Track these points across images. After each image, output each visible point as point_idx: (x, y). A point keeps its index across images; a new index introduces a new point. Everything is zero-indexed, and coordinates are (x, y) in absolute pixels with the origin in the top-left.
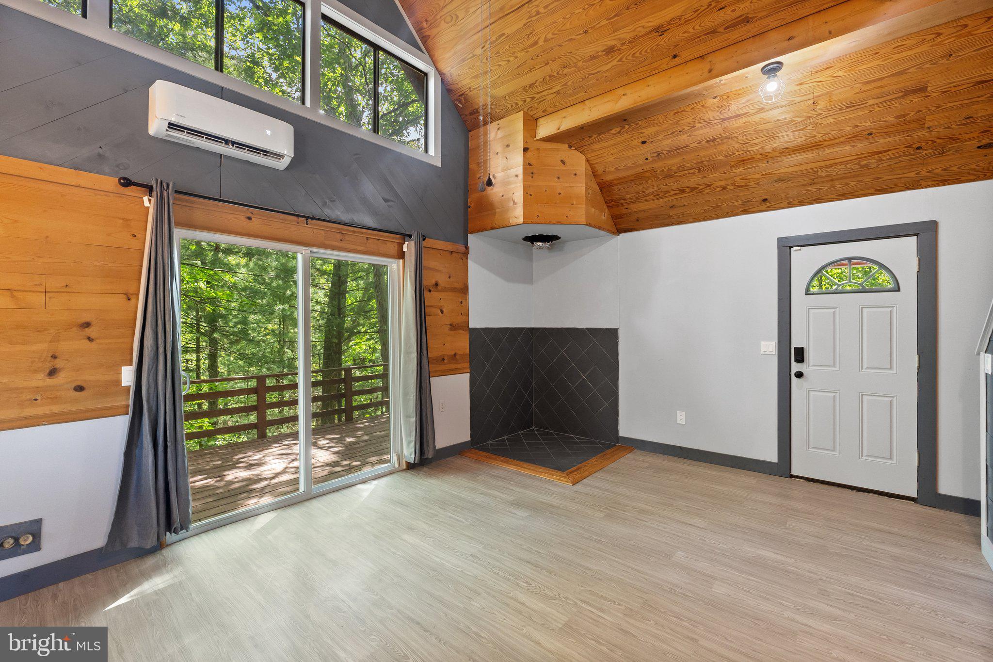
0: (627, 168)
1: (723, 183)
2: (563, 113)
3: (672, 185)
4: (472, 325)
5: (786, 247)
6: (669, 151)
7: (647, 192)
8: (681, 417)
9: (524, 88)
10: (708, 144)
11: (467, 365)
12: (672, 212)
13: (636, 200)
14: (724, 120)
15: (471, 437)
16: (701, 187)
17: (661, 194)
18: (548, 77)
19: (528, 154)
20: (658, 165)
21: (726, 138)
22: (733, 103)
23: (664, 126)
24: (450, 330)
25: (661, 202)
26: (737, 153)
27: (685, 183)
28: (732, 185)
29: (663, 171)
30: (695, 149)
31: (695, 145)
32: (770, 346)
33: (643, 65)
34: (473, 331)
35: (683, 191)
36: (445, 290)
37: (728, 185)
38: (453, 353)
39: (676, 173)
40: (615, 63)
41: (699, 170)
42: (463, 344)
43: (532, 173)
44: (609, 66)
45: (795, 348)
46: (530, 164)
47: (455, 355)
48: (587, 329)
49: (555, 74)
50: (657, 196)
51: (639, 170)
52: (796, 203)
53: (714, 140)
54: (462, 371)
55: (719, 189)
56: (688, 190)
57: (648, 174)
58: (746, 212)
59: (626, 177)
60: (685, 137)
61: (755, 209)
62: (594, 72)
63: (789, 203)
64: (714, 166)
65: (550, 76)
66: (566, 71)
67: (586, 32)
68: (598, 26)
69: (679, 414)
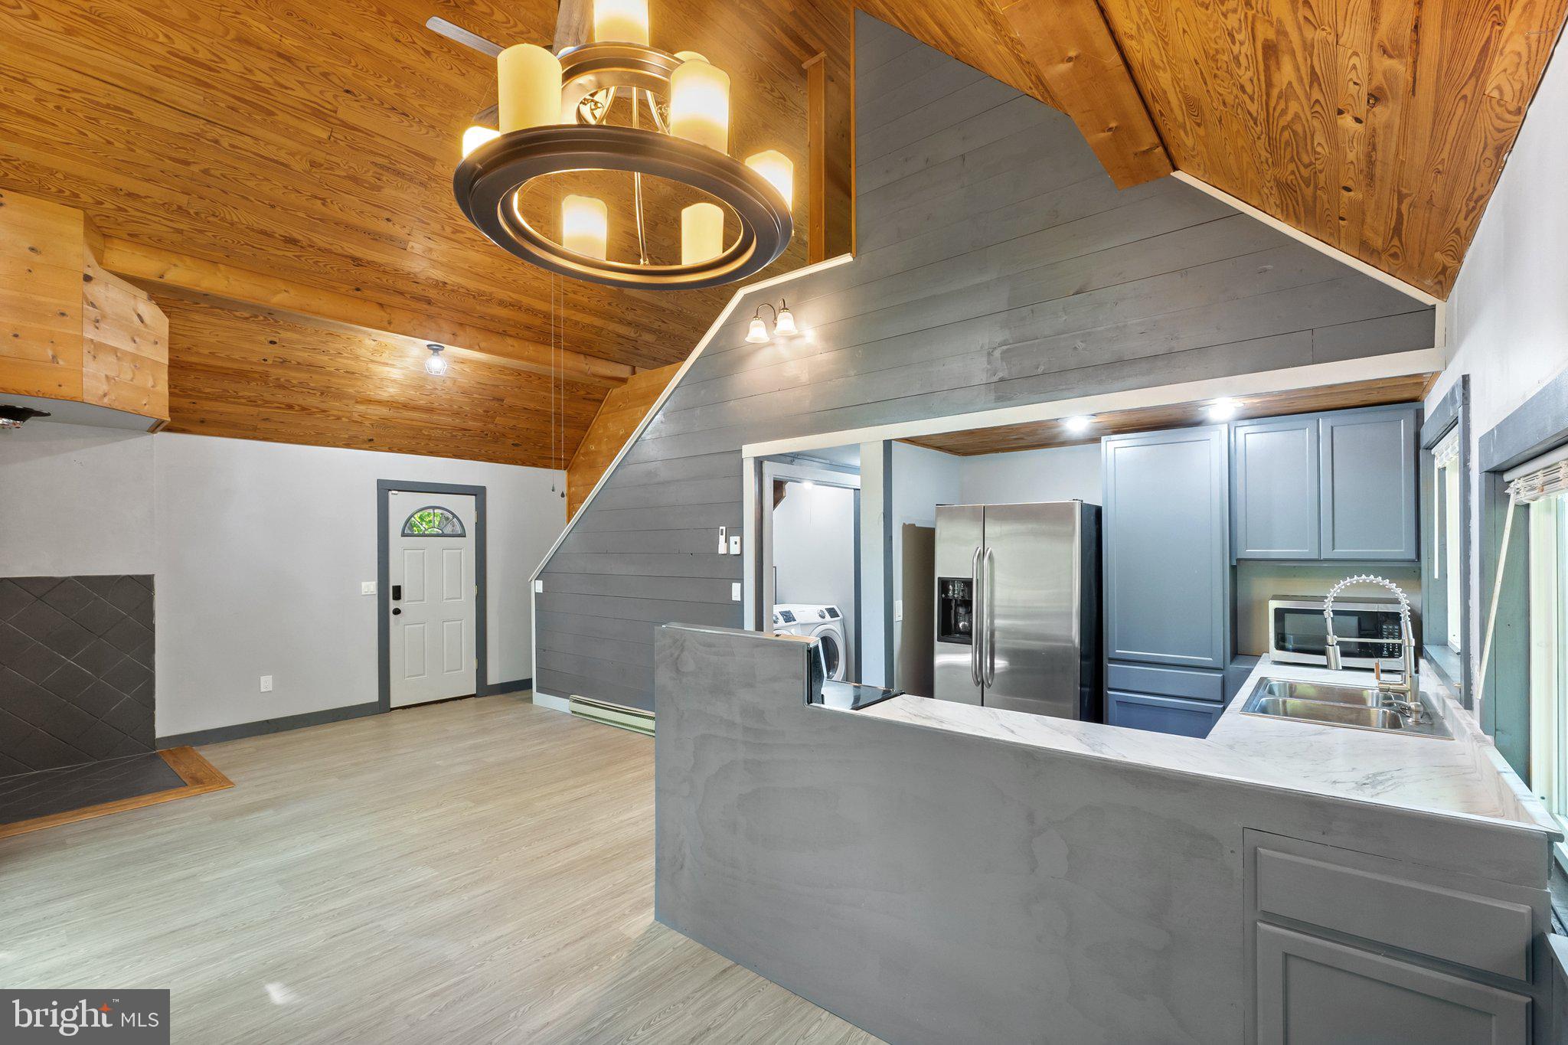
0: (229, 359)
1: (340, 413)
2: (174, 259)
3: (281, 396)
5: (385, 488)
6: (299, 363)
7: (240, 394)
8: (266, 683)
10: (345, 374)
12: (261, 425)
13: (218, 398)
14: (372, 361)
16: (315, 410)
17: (259, 402)
18: (175, 207)
19: (91, 283)
20: (276, 372)
21: (366, 376)
22: (387, 352)
23: (308, 339)
25: (254, 410)
26: (368, 393)
27: (299, 400)
28: (346, 418)
29: (278, 379)
30: (330, 374)
31: (332, 369)
32: (370, 587)
33: (322, 276)
35: (290, 407)
37: (343, 417)
39: (294, 387)
40: (289, 254)
41: (322, 394)
43: (98, 321)
44: (280, 253)
45: (393, 587)
49: (192, 212)
50: (252, 402)
51: (247, 367)
52: (396, 449)
53: (353, 373)
55: (333, 418)
56: (297, 408)
57: (256, 376)
58: (348, 446)
59: (222, 368)
60: (326, 358)
61: (357, 446)
62: (255, 245)
63: (389, 448)
64: (340, 396)
65: (180, 207)
66: (211, 219)
67: (273, 207)
68: (293, 213)
69: (263, 679)
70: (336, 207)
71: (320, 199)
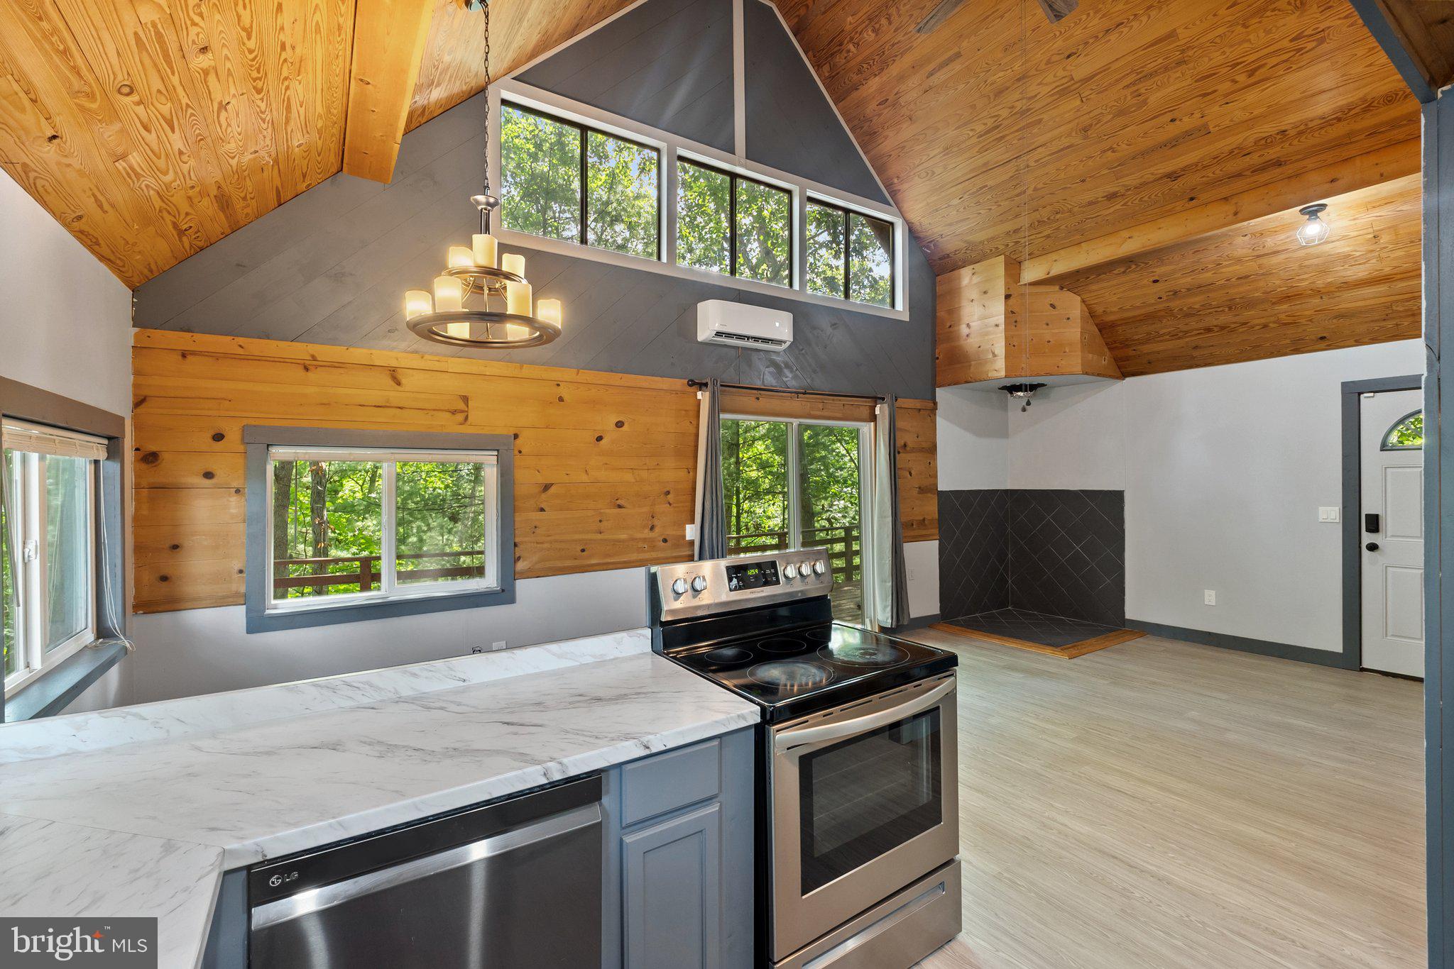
0: (1134, 308)
1: (1263, 321)
2: (1054, 256)
3: (1193, 323)
4: (942, 487)
5: (1353, 394)
6: (1189, 290)
7: (1161, 332)
8: (1210, 597)
9: (1008, 233)
10: (1239, 282)
11: (936, 531)
12: (1196, 353)
13: (1148, 341)
14: (1258, 256)
15: (940, 610)
16: (1233, 326)
17: (1180, 334)
18: (1036, 223)
19: (1012, 301)
20: (1175, 304)
21: (1263, 274)
22: (1269, 240)
23: (1180, 265)
24: (919, 493)
25: (1181, 342)
26: (1279, 290)
27: (1211, 321)
28: (1274, 322)
29: (1181, 310)
30: (1222, 287)
31: (1222, 282)
32: (1332, 513)
33: (1152, 208)
34: (942, 495)
35: (1209, 330)
36: (913, 450)
37: (1270, 322)
38: (922, 518)
39: (1200, 311)
40: (1118, 207)
41: (1230, 308)
42: (931, 508)
43: (1016, 322)
44: (1112, 210)
45: (1366, 515)
46: (1013, 312)
47: (924, 520)
48: (1080, 491)
49: (1045, 219)
50: (1175, 336)
51: (1151, 309)
52: (1366, 340)
53: (1247, 277)
54: (931, 538)
55: (1258, 327)
56: (1215, 329)
57: (1163, 313)
58: (1297, 351)
59: (1134, 317)
60: (1209, 274)
61: (1309, 348)
62: (1092, 216)
63: (1356, 341)
64: (1250, 304)
65: (1039, 222)
66: (1058, 216)
67: (1083, 181)
68: (1098, 175)
69: (1207, 592)
70: (1124, 146)
71: (1108, 150)
